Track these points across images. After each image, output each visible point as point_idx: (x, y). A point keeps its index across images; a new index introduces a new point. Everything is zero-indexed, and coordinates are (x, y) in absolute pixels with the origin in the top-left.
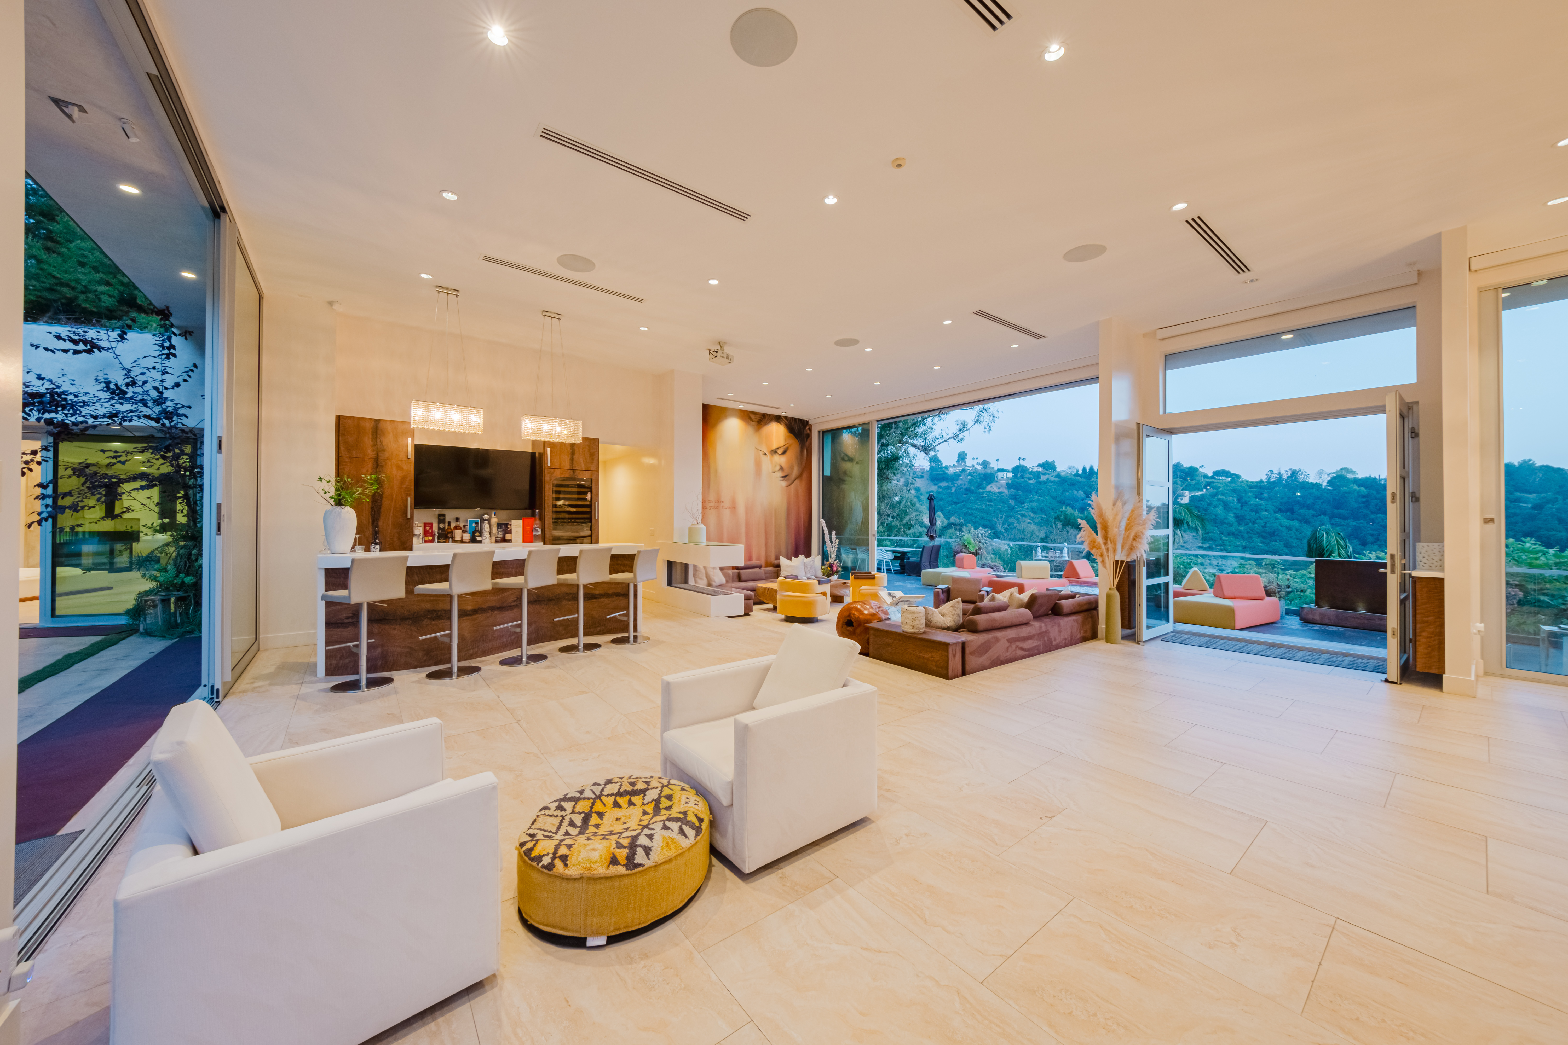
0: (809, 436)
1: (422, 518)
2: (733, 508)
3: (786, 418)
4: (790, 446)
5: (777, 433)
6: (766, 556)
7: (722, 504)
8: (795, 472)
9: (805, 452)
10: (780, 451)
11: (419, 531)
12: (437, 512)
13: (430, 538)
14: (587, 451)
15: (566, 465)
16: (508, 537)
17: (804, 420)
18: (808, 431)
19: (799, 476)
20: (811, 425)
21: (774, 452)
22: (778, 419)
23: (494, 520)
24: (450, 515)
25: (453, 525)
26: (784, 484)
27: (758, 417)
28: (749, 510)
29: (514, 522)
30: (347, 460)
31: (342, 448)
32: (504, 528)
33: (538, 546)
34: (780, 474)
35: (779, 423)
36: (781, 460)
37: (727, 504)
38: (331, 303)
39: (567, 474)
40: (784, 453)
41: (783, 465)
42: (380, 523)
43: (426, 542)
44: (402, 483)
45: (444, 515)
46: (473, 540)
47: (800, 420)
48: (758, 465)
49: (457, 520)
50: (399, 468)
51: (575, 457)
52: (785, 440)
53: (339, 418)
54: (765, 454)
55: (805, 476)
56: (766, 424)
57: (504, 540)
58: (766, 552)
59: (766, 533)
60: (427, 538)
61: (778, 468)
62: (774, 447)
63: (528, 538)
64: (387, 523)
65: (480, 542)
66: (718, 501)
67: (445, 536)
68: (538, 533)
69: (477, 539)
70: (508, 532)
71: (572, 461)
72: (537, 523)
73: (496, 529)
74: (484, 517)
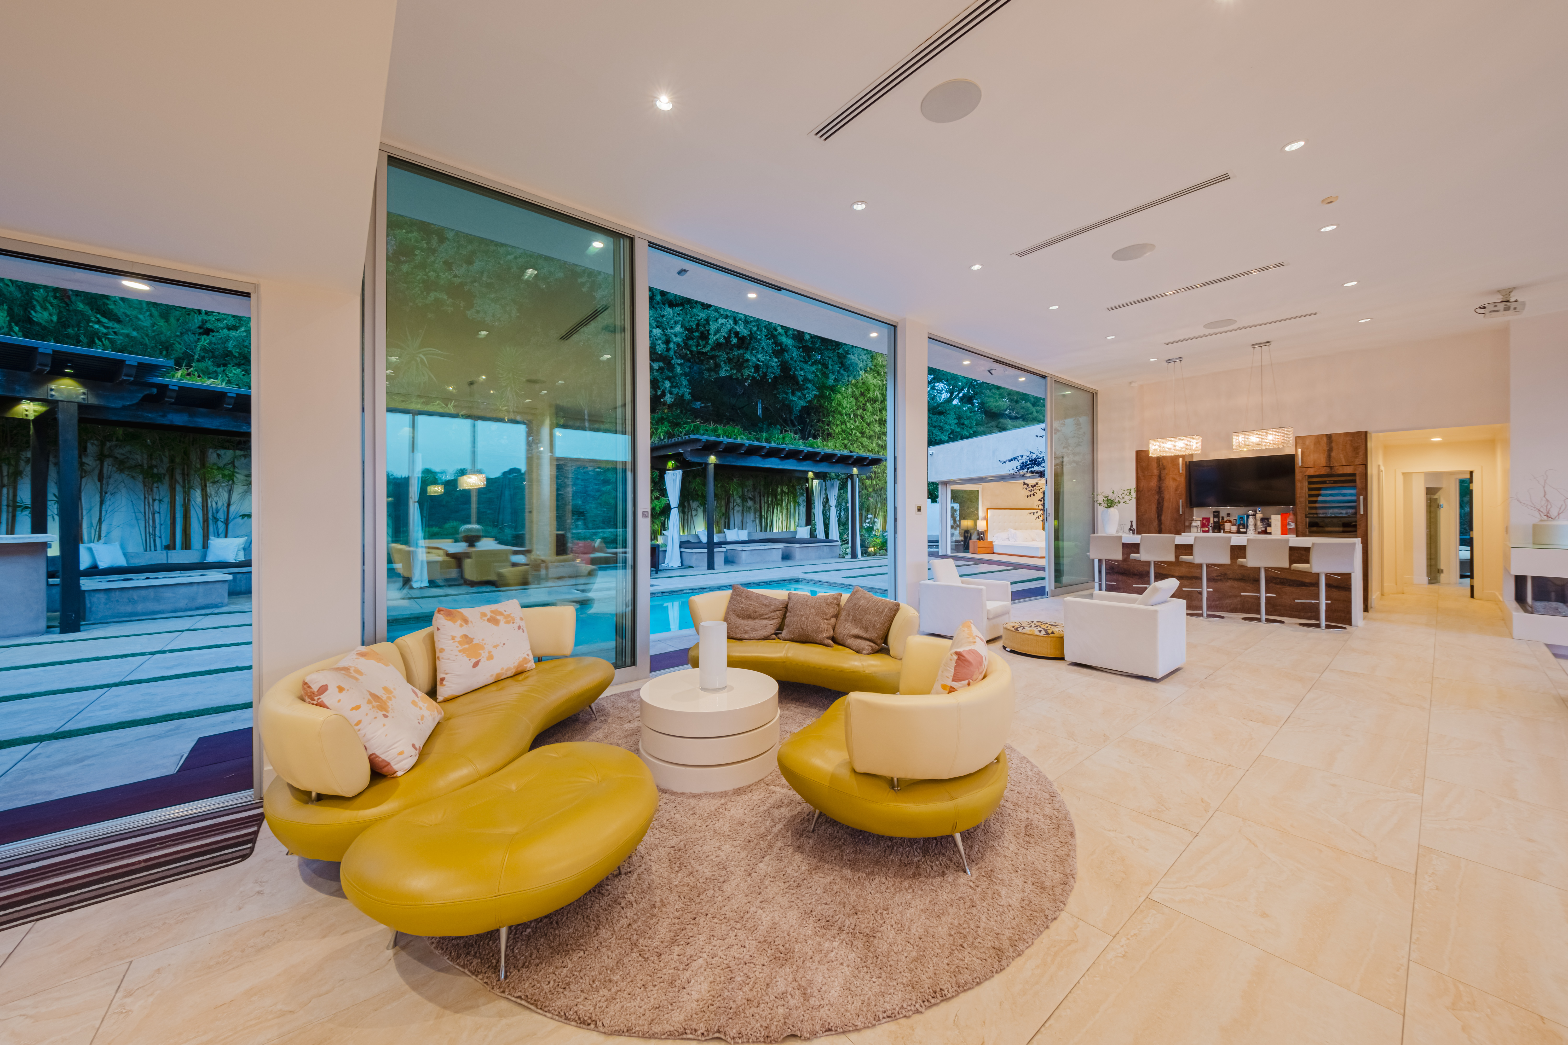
1: (1198, 514)
11: (1196, 522)
12: (1214, 509)
13: (1207, 529)
14: (1348, 446)
15: (1322, 460)
16: (1269, 530)
23: (1259, 515)
24: (1224, 511)
25: (1226, 519)
30: (1142, 478)
31: (1139, 471)
32: (1266, 521)
33: (1281, 537)
38: (1131, 383)
39: (1323, 472)
42: (1163, 518)
43: (1203, 531)
44: (1176, 490)
45: (1218, 512)
46: (1240, 531)
49: (1228, 515)
50: (1174, 480)
51: (1333, 454)
53: (1137, 452)
57: (1265, 532)
60: (1204, 529)
63: (1284, 530)
64: (1167, 518)
65: (1245, 533)
67: (1218, 527)
68: (1293, 526)
69: (1242, 530)
70: (1269, 525)
71: (1329, 457)
72: (1291, 517)
73: (1259, 523)
74: (1251, 512)
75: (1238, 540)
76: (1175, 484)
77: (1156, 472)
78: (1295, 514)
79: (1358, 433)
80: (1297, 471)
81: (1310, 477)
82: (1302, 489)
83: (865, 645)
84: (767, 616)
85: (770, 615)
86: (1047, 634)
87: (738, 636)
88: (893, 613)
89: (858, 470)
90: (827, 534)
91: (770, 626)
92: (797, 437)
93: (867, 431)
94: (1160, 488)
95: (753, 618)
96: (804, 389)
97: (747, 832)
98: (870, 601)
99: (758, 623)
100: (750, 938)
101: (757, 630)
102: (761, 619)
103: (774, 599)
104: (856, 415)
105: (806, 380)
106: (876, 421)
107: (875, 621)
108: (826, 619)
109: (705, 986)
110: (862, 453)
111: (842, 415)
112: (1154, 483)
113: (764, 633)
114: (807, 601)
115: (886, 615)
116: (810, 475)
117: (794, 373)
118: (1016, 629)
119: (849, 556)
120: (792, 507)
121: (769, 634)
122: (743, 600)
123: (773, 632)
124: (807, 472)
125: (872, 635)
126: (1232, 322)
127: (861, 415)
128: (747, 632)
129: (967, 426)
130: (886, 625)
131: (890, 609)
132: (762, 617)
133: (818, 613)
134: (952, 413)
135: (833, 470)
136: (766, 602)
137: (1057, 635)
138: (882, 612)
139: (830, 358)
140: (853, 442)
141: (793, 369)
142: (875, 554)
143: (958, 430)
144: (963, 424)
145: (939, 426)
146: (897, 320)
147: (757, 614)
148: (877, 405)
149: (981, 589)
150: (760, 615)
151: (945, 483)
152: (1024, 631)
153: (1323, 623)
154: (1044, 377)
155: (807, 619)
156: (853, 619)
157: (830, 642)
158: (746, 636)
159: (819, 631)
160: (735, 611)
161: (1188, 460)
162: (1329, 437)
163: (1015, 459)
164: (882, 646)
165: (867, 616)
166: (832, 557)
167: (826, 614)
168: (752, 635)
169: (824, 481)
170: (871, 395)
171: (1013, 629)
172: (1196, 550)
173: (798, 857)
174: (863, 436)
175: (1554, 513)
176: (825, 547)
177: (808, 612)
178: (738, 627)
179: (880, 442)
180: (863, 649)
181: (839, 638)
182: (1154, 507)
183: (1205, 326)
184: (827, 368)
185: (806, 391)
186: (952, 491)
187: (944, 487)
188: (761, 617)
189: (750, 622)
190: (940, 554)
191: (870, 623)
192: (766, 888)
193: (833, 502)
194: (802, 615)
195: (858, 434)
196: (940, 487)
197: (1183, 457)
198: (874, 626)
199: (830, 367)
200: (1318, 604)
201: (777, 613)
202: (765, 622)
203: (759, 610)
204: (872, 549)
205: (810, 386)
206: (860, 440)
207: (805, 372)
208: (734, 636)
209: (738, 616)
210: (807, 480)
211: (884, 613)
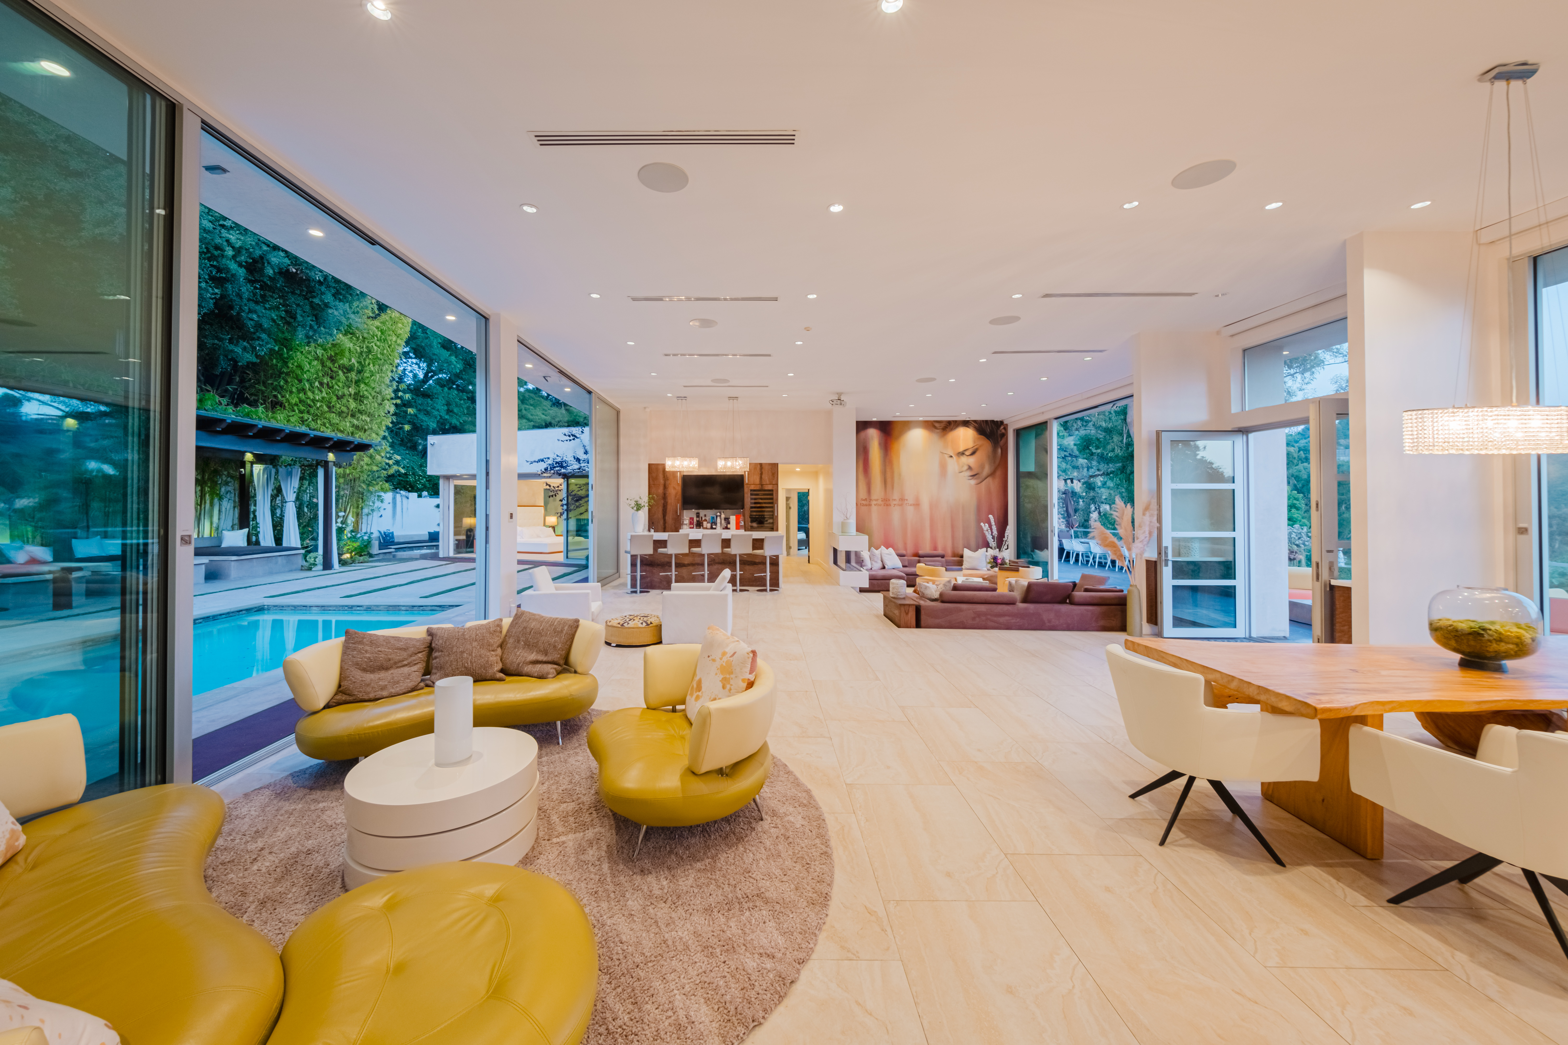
0: (1004, 435)
1: (688, 515)
2: (917, 505)
3: (975, 421)
4: (980, 446)
5: (966, 437)
6: (953, 547)
7: (906, 502)
8: (987, 470)
9: (999, 451)
10: (968, 453)
11: (687, 522)
12: (697, 511)
13: (692, 525)
14: (770, 472)
15: (758, 481)
16: (728, 526)
17: (997, 421)
18: (1003, 431)
19: (992, 474)
20: (1007, 425)
21: (962, 453)
22: (966, 423)
23: (723, 516)
24: (702, 512)
25: (703, 519)
26: (973, 482)
27: (943, 425)
28: (933, 506)
29: (731, 517)
30: (653, 485)
31: (651, 480)
32: (727, 520)
33: (742, 532)
34: (969, 473)
35: (968, 427)
36: (971, 461)
37: (911, 501)
38: (645, 408)
39: (758, 488)
40: (973, 453)
41: (972, 465)
42: (666, 518)
43: (690, 527)
44: (675, 496)
45: (699, 513)
46: (712, 528)
47: (993, 421)
48: (943, 467)
49: (705, 516)
50: (674, 488)
51: (763, 476)
52: (974, 442)
53: (649, 465)
54: (951, 457)
55: (999, 473)
56: (952, 430)
57: (727, 528)
58: (953, 544)
59: (953, 527)
61: (966, 468)
62: (961, 450)
63: (738, 527)
64: (669, 518)
65: (715, 529)
66: (902, 499)
67: (699, 525)
68: (742, 523)
69: (714, 527)
70: (729, 523)
71: (761, 478)
72: (742, 517)
73: (723, 521)
74: (718, 514)
75: (726, 535)
76: (675, 491)
77: (662, 481)
78: (744, 516)
79: (774, 464)
80: (745, 486)
81: (751, 490)
82: (748, 500)
83: (550, 668)
84: (405, 662)
85: (409, 660)
86: (648, 625)
87: (372, 696)
88: (574, 630)
89: (336, 456)
90: (278, 539)
91: (414, 673)
92: (224, 401)
93: (338, 406)
94: (665, 494)
95: (387, 669)
96: (253, 339)
97: (583, 887)
98: (542, 622)
99: (396, 673)
100: (692, 954)
101: (398, 682)
102: (398, 667)
103: (410, 639)
104: (321, 384)
105: (259, 326)
106: (350, 395)
107: (555, 642)
108: (493, 651)
109: (704, 1008)
110: (328, 433)
111: (300, 381)
112: (661, 490)
113: (411, 685)
114: (463, 634)
115: (567, 633)
116: (249, 457)
117: (238, 314)
118: (622, 625)
119: (320, 567)
120: (208, 502)
121: (416, 684)
122: (368, 648)
123: (419, 680)
124: (243, 453)
125: (555, 656)
126: (727, 381)
127: (328, 385)
128: (383, 688)
129: (457, 415)
130: (568, 643)
131: (570, 626)
132: (400, 665)
133: (482, 646)
134: (440, 397)
135: (286, 454)
136: (403, 645)
137: (654, 624)
138: (562, 631)
139: (298, 305)
140: (316, 418)
141: (237, 308)
142: (353, 562)
143: (447, 417)
144: (452, 411)
145: (425, 410)
146: (489, 313)
147: (392, 662)
148: (353, 375)
149: (588, 593)
150: (395, 663)
151: (448, 478)
152: (629, 626)
153: (768, 588)
154: (590, 392)
155: (471, 654)
156: (525, 644)
157: (502, 675)
158: (385, 693)
159: (488, 665)
160: (357, 664)
161: (682, 474)
162: (761, 464)
163: (542, 460)
164: (565, 666)
165: (543, 638)
166: (291, 571)
167: (492, 645)
168: (393, 691)
169: (274, 466)
170: (344, 361)
171: (619, 626)
172: (703, 544)
173: (651, 879)
174: (330, 411)
175: (848, 516)
176: (280, 558)
177: (469, 647)
178: (368, 685)
179: (355, 422)
180: (548, 673)
181: (513, 668)
182: (661, 509)
183: (712, 381)
184: (295, 318)
185: (257, 342)
186: (456, 486)
187: (447, 482)
188: (398, 664)
189: (382, 674)
190: (441, 556)
191: (550, 644)
192: (656, 915)
193: (290, 495)
194: (462, 652)
195: (325, 409)
196: (441, 482)
197: (680, 472)
198: (555, 646)
199: (299, 318)
200: (766, 576)
201: (420, 655)
202: (406, 670)
203: (393, 656)
204: (348, 555)
205: (264, 336)
206: (327, 415)
207: (258, 316)
208: (366, 697)
209: (365, 670)
210: (243, 464)
211: (564, 632)
